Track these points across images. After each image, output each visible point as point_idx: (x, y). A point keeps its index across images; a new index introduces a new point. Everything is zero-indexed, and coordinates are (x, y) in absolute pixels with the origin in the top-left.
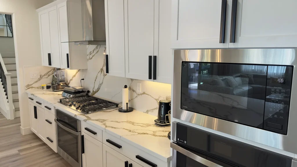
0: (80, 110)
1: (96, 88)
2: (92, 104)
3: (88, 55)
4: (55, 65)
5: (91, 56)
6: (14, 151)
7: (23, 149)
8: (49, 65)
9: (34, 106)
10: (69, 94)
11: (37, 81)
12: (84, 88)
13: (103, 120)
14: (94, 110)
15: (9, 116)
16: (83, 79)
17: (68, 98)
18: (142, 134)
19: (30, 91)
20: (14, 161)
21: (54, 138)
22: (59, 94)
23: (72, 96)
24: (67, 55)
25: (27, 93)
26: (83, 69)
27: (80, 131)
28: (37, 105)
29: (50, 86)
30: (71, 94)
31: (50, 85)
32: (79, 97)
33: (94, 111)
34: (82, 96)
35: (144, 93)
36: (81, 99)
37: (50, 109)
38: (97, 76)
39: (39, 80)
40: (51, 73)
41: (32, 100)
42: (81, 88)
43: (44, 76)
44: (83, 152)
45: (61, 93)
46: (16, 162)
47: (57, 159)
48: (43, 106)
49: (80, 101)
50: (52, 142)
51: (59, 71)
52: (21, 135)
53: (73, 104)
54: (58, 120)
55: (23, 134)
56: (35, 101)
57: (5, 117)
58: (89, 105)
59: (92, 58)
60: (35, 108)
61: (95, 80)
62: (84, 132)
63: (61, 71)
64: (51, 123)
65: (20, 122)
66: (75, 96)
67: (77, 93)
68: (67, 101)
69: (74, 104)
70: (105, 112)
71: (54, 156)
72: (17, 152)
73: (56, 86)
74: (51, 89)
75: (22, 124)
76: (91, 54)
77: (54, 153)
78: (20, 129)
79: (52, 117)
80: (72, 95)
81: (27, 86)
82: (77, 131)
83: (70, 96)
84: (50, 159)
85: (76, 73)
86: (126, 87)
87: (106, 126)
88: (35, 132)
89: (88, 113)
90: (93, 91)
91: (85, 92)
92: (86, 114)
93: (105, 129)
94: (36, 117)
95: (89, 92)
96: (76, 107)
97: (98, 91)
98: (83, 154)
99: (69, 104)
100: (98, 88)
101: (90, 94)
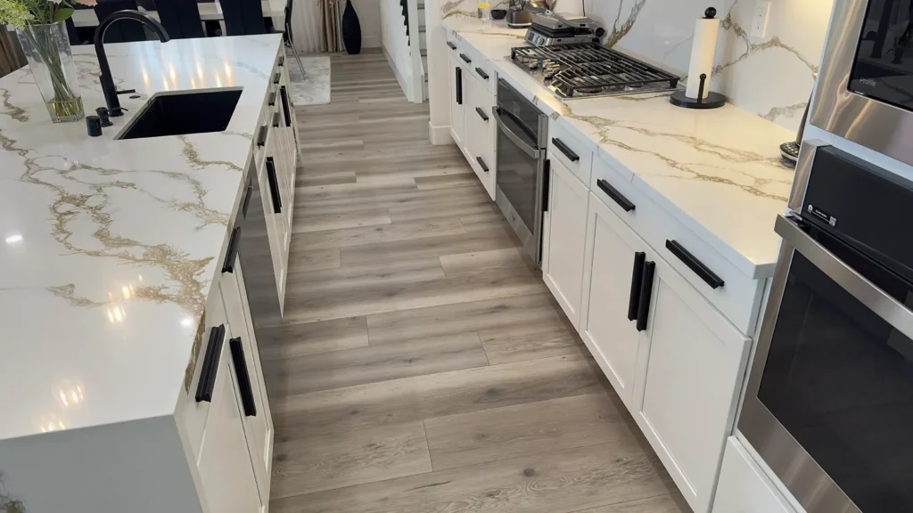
0: (554, 85)
1: (623, 21)
2: (593, 71)
6: (406, 178)
7: (425, 178)
9: (457, 68)
10: (541, 37)
12: (589, 20)
13: (605, 120)
14: (594, 89)
15: (413, 95)
17: (534, 48)
18: (710, 178)
19: (452, 23)
20: (402, 201)
21: (492, 163)
22: (518, 37)
23: (548, 41)
25: (444, 29)
27: (545, 149)
28: (462, 64)
29: (505, 12)
30: (547, 36)
31: (505, 7)
32: (569, 47)
33: (592, 92)
34: (578, 46)
35: (775, 42)
36: (572, 54)
37: (486, 77)
41: (454, 48)
42: (582, 17)
44: (545, 206)
45: (524, 32)
46: (405, 203)
47: (494, 217)
48: (474, 65)
49: (564, 60)
50: (486, 170)
52: (430, 143)
53: (541, 64)
54: (499, 112)
55: (434, 143)
56: (458, 52)
57: (404, 95)
58: (585, 71)
60: (459, 72)
62: (553, 153)
64: (486, 118)
65: (428, 113)
66: (559, 43)
67: (566, 32)
68: (527, 56)
69: (544, 66)
70: (624, 98)
71: (489, 208)
72: (413, 181)
73: (518, 10)
74: (504, 22)
75: (432, 116)
77: (489, 201)
78: (427, 129)
79: (489, 101)
80: (549, 39)
81: (446, 6)
82: (537, 148)
83: (543, 41)
84: (479, 214)
86: (710, 13)
87: (605, 140)
88: (459, 140)
89: (571, 95)
90: (615, 29)
91: (590, 33)
92: (564, 96)
93: (598, 147)
94: (460, 100)
95: (601, 32)
96: (546, 75)
97: (628, 29)
98: (545, 212)
99: (531, 66)
100: (629, 22)
101: (605, 41)
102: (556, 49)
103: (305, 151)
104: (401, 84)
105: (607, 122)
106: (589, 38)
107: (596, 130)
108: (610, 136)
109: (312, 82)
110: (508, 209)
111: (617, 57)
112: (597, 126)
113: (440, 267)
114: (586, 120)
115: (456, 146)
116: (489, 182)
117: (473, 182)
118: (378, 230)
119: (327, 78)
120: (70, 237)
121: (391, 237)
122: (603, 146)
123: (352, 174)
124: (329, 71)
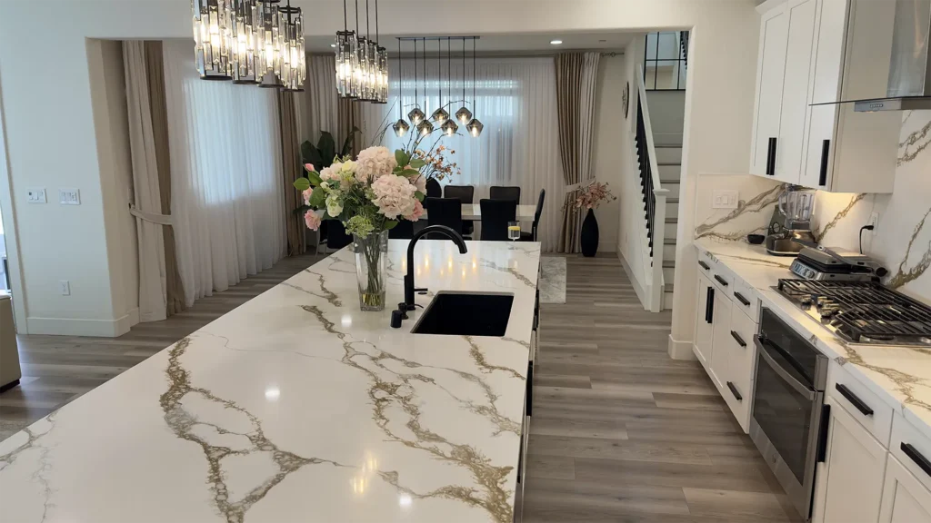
0: (834, 325)
1: (912, 263)
2: (880, 315)
3: (901, 145)
4: (784, 174)
5: (912, 149)
6: (644, 392)
7: (665, 394)
8: (768, 173)
9: (709, 288)
10: (811, 270)
11: (728, 218)
12: (867, 258)
13: (907, 376)
14: (885, 337)
15: (650, 303)
16: (870, 228)
17: (804, 281)
19: (705, 244)
20: (640, 417)
21: (747, 389)
22: (782, 265)
23: (819, 276)
24: (827, 143)
25: (696, 248)
26: (875, 194)
27: (823, 392)
28: (716, 285)
29: (763, 237)
30: (819, 271)
31: (764, 233)
32: (845, 283)
33: (881, 339)
34: (854, 284)
36: (850, 291)
37: (747, 303)
38: (923, 221)
39: (735, 214)
40: (771, 197)
41: (707, 268)
42: (858, 255)
43: (750, 204)
44: (821, 456)
45: (789, 261)
46: (642, 420)
47: (744, 451)
48: (730, 290)
49: (842, 298)
50: (739, 398)
51: (795, 193)
52: (669, 356)
53: (816, 300)
54: (762, 340)
55: (673, 357)
56: (712, 273)
57: (639, 302)
58: (871, 315)
59: (914, 155)
60: (711, 292)
61: (915, 236)
62: (833, 398)
63: (801, 193)
64: (743, 344)
65: (670, 324)
66: (832, 279)
67: (839, 269)
68: (798, 290)
69: (819, 303)
70: (922, 351)
71: (739, 440)
72: (650, 396)
73: (780, 238)
74: (764, 247)
75: (674, 327)
76: (912, 143)
77: (739, 432)
78: (666, 341)
79: (750, 327)
80: (820, 274)
81: (699, 227)
82: (812, 389)
83: (814, 275)
84: (728, 445)
85: (850, 206)
87: (910, 400)
88: (703, 359)
89: (857, 340)
90: (901, 272)
91: (869, 272)
92: (849, 340)
93: (903, 407)
94: (709, 318)
95: (883, 272)
96: (824, 314)
97: (919, 273)
98: (821, 464)
99: (803, 300)
100: (919, 266)
101: (887, 281)
102: (830, 283)
103: (544, 349)
104: (637, 291)
105: (909, 379)
106: (866, 277)
107: (895, 385)
108: (915, 396)
109: (549, 281)
110: (767, 447)
111: (907, 302)
112: (898, 381)
113: (682, 500)
114: (881, 372)
115: (698, 364)
116: (743, 412)
117: (719, 407)
118: (615, 445)
119: (563, 278)
120: (388, 424)
121: (628, 456)
122: (908, 406)
123: (587, 379)
124: (565, 272)
